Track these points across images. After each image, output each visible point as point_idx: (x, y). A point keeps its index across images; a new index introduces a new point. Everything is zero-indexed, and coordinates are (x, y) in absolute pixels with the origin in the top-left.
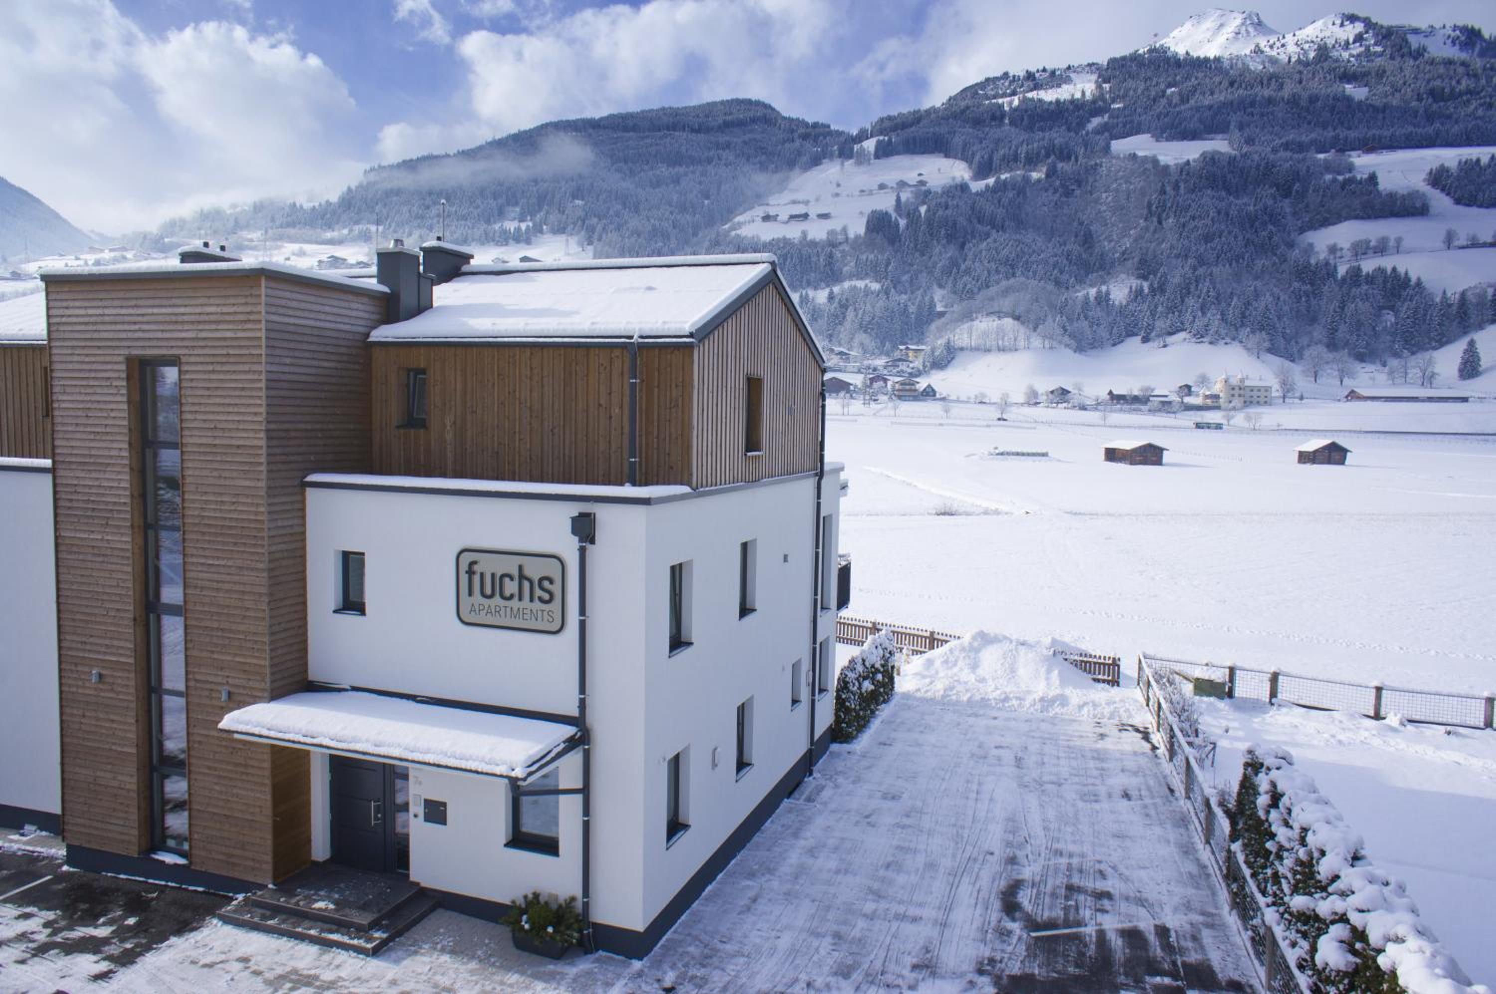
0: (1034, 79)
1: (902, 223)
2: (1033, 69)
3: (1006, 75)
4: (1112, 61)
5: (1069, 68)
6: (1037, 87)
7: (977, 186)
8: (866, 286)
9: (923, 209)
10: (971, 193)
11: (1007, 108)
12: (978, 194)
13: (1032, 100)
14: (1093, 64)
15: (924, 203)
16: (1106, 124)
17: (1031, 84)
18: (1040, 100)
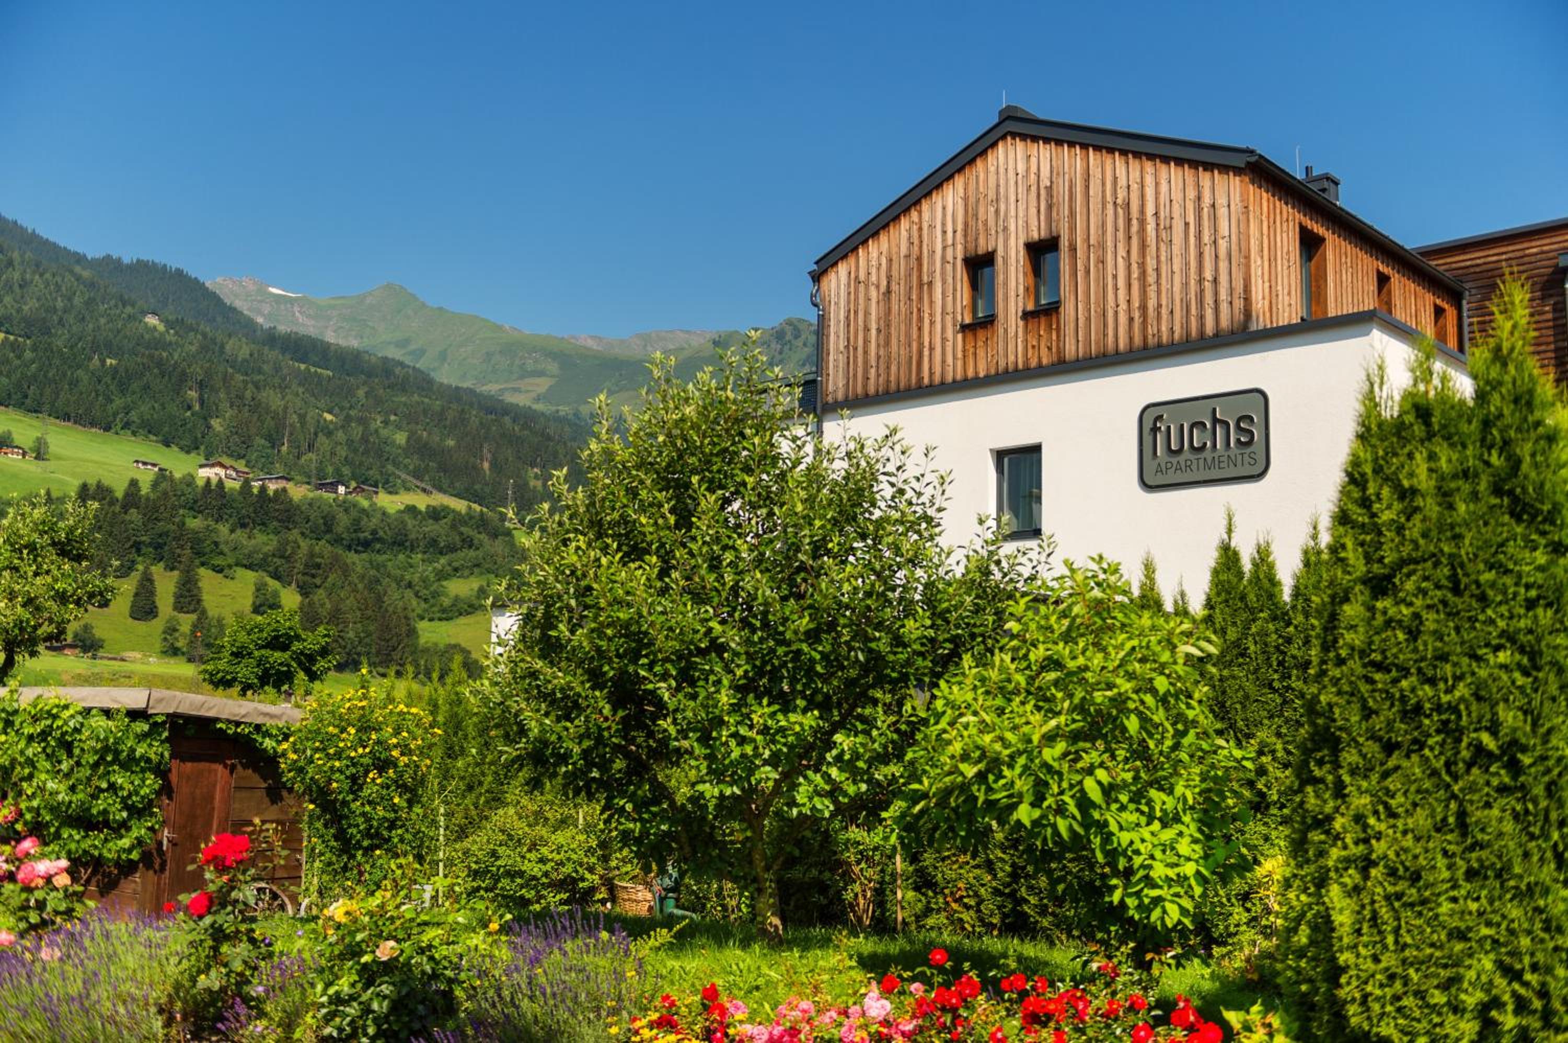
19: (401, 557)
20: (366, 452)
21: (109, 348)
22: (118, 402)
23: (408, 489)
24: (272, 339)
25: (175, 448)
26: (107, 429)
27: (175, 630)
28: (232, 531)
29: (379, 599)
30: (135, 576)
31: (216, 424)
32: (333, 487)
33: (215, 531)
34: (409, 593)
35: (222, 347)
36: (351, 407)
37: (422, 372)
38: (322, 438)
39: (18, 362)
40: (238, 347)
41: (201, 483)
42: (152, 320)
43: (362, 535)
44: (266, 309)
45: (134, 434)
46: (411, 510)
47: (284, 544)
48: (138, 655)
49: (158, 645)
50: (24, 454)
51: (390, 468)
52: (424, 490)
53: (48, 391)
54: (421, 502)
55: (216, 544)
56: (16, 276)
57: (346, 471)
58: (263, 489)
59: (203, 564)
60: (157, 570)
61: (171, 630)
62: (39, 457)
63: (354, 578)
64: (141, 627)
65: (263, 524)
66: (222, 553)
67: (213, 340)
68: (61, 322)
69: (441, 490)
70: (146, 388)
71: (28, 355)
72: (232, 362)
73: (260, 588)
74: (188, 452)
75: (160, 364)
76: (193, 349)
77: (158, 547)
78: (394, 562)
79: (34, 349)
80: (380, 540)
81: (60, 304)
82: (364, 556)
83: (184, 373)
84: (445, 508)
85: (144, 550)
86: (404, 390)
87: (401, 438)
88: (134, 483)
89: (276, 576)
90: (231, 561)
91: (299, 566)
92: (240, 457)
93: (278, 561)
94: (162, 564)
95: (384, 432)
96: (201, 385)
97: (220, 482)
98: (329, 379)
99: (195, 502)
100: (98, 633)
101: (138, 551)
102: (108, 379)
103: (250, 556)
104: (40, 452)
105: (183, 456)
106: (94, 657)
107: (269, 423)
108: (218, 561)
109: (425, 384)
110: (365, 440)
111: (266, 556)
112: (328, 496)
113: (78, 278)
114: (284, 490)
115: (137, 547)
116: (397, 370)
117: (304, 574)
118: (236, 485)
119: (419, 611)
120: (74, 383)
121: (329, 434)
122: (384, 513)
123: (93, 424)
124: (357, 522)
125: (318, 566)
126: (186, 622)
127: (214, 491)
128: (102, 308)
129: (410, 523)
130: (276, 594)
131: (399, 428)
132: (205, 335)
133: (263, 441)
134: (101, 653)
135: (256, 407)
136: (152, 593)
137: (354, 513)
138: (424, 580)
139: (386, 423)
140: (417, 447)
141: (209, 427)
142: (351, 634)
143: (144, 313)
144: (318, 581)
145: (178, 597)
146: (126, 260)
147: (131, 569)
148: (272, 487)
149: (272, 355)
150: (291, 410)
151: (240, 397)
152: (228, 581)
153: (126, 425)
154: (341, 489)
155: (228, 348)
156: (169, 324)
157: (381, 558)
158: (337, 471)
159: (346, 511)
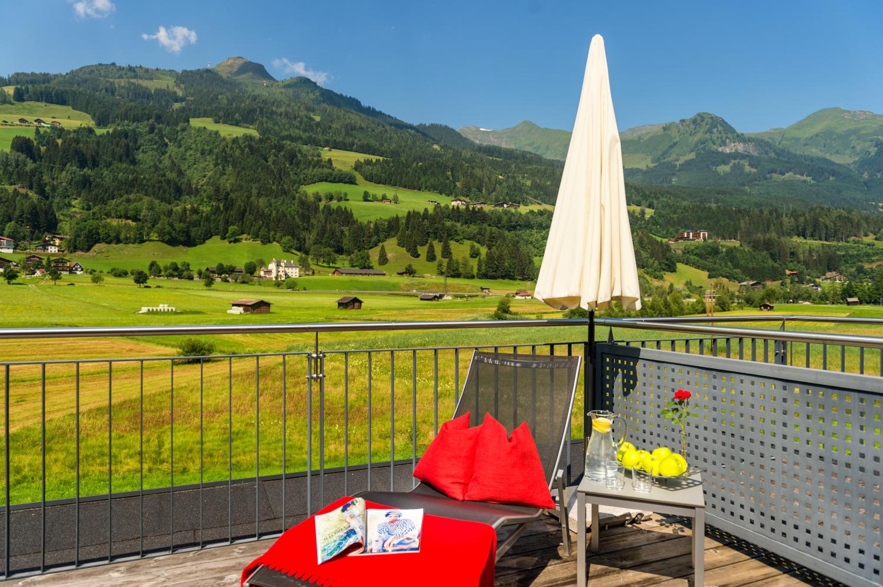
0: (134, 72)
1: (43, 149)
2: (133, 65)
3: (114, 64)
4: (184, 71)
5: (157, 69)
6: (136, 77)
7: (99, 131)
8: (15, 189)
9: (60, 141)
10: (95, 135)
11: (116, 86)
12: (101, 136)
13: (133, 84)
14: (172, 71)
15: (59, 138)
16: (184, 108)
17: (133, 74)
18: (140, 85)
19: (528, 231)
20: (515, 190)
21: (421, 159)
22: (423, 179)
23: (532, 204)
24: (480, 149)
25: (444, 195)
26: (419, 189)
27: (441, 265)
28: (462, 226)
29: (518, 249)
30: (428, 245)
31: (458, 184)
32: (502, 205)
33: (455, 226)
34: (530, 246)
35: (461, 154)
36: (509, 172)
37: (538, 155)
38: (497, 185)
39: (387, 168)
40: (467, 154)
41: (451, 207)
42: (436, 147)
43: (512, 224)
44: (479, 137)
45: (429, 191)
46: (532, 212)
47: (481, 229)
48: (429, 275)
49: (436, 271)
50: (390, 202)
51: (525, 195)
52: (538, 203)
53: (398, 177)
54: (536, 208)
55: (456, 231)
56: (388, 135)
57: (507, 198)
58: (474, 208)
59: (452, 239)
60: (435, 243)
61: (440, 265)
62: (396, 203)
63: (507, 242)
64: (430, 264)
65: (474, 222)
66: (458, 234)
67: (458, 152)
68: (403, 151)
69: (545, 203)
70: (433, 173)
71: (391, 164)
72: (464, 159)
73: (472, 247)
74: (448, 196)
75: (437, 163)
76: (450, 155)
77: (435, 233)
78: (525, 234)
79: (393, 162)
80: (520, 225)
81: (403, 144)
82: (513, 232)
83: (445, 165)
84: (545, 210)
85: (431, 235)
86: (530, 163)
87: (529, 183)
88: (426, 210)
89: (479, 242)
90: (462, 237)
91: (487, 238)
92: (467, 196)
93: (479, 236)
94: (437, 240)
95: (522, 181)
96: (452, 170)
97: (458, 207)
98: (501, 162)
99: (449, 215)
100: (414, 267)
101: (429, 235)
102: (419, 171)
103: (469, 235)
104: (396, 201)
105: (447, 198)
106: (413, 277)
107: (477, 182)
108: (457, 238)
109: (539, 160)
110: (515, 185)
111: (475, 234)
112: (500, 209)
113: (410, 134)
114: (482, 208)
115: (428, 234)
116: (528, 156)
117: (489, 241)
118: (464, 207)
119: (535, 253)
120: (407, 173)
121: (500, 184)
122: (520, 214)
123: (414, 188)
124: (510, 218)
125: (494, 237)
126: (445, 261)
127: (456, 210)
128: (418, 144)
129: (531, 217)
130: (478, 249)
131: (528, 179)
132: (454, 150)
133: (475, 189)
134: (416, 275)
135: (472, 176)
136: (433, 251)
137: (509, 215)
138: (537, 240)
139: (523, 177)
140: (535, 186)
141: (455, 186)
142: (506, 264)
143: (433, 144)
144: (494, 243)
145: (443, 253)
146: (427, 125)
147: (427, 242)
148: (479, 206)
149: (479, 155)
150: (485, 176)
151: (466, 173)
152: (461, 246)
153: (426, 188)
154: (505, 206)
155: (463, 154)
156: (442, 147)
157: (520, 232)
158: (504, 199)
159: (506, 214)
